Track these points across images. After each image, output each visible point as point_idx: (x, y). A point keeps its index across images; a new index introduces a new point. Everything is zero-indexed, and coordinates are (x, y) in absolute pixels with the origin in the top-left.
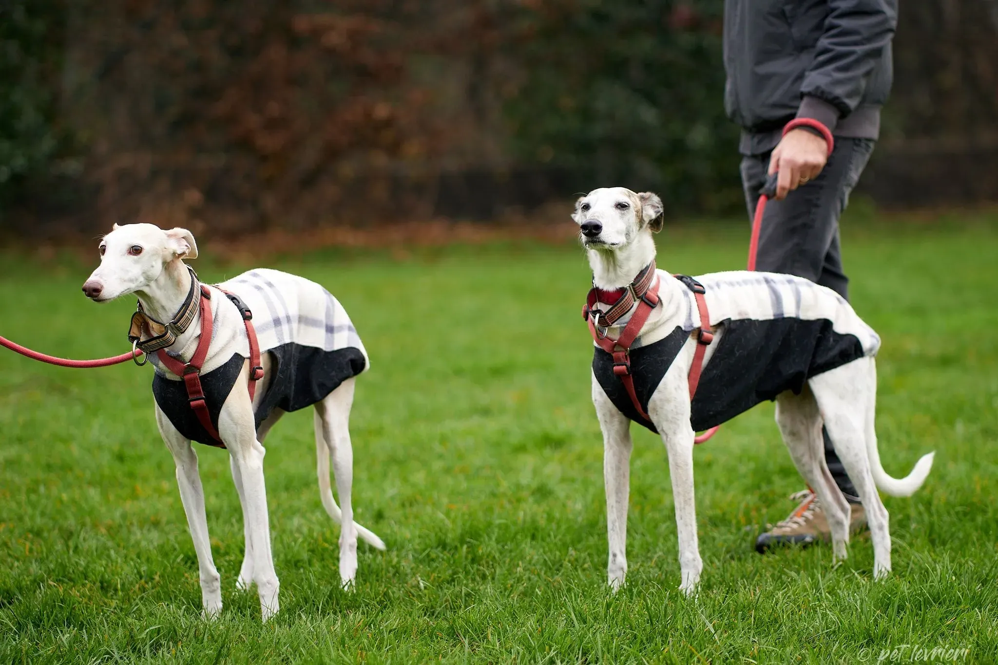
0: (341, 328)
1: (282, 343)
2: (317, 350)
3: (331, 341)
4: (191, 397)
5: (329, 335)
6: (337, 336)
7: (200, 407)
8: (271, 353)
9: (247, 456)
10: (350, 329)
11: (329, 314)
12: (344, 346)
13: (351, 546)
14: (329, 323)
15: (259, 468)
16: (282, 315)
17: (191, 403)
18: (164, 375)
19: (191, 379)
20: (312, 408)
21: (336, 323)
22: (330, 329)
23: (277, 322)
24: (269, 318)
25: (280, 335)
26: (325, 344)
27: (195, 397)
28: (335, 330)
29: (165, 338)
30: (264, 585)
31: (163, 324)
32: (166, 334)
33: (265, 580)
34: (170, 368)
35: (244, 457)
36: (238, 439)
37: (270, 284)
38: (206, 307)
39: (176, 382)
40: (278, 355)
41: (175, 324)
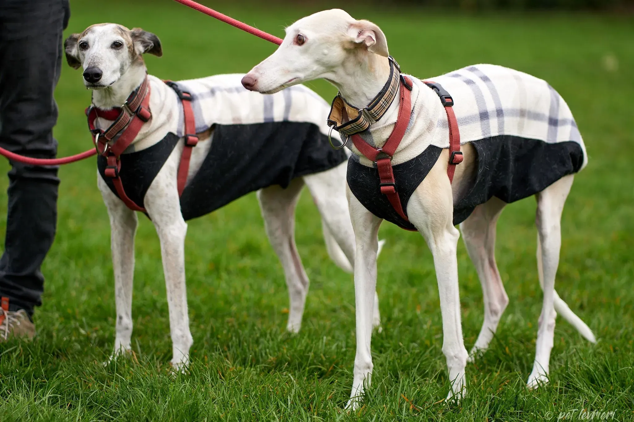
0: (564, 122)
1: (487, 136)
2: (538, 143)
3: (554, 134)
4: (382, 182)
5: (553, 127)
6: (560, 129)
7: (389, 193)
8: (473, 145)
9: (438, 240)
10: (572, 124)
11: (554, 108)
12: (566, 139)
13: (549, 326)
14: (554, 117)
15: (451, 252)
16: (491, 107)
17: (382, 188)
18: (358, 160)
19: (383, 165)
21: (560, 117)
22: (553, 122)
23: (484, 116)
24: (476, 111)
25: (486, 128)
26: (548, 136)
27: (386, 182)
28: (559, 123)
29: (358, 122)
30: (452, 358)
31: (357, 109)
32: (358, 118)
33: (452, 354)
34: (362, 152)
35: (435, 241)
36: (429, 226)
37: (485, 79)
38: (406, 98)
39: (368, 168)
40: (479, 148)
41: (369, 110)
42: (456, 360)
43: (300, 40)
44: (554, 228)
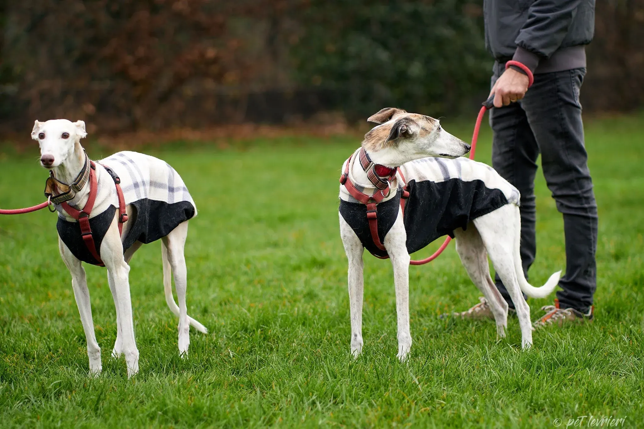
0: (178, 189)
1: (140, 199)
2: (162, 203)
3: (172, 197)
4: (83, 233)
5: (171, 193)
6: (176, 194)
7: (89, 239)
8: (132, 205)
9: (118, 270)
10: (184, 189)
11: (171, 180)
12: (181, 200)
13: (186, 330)
14: (171, 186)
15: (126, 279)
16: (139, 180)
17: (84, 237)
18: (65, 219)
19: (83, 221)
20: (160, 240)
21: (175, 186)
22: (171, 190)
23: (136, 185)
24: (131, 183)
25: (138, 194)
26: (168, 199)
27: (86, 232)
28: (175, 190)
29: (69, 194)
30: (129, 354)
31: (68, 185)
32: (70, 191)
33: (130, 351)
34: (69, 214)
35: (117, 272)
36: (113, 260)
37: (131, 161)
38: (93, 175)
39: (73, 223)
40: (138, 206)
41: (75, 185)
42: (133, 355)
43: (65, 136)
44: (181, 261)
